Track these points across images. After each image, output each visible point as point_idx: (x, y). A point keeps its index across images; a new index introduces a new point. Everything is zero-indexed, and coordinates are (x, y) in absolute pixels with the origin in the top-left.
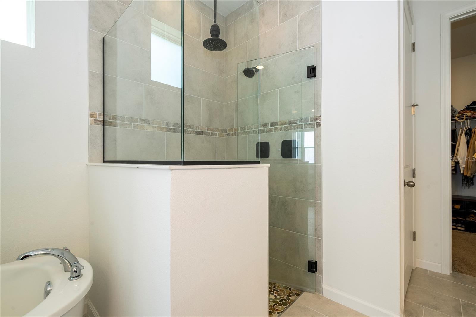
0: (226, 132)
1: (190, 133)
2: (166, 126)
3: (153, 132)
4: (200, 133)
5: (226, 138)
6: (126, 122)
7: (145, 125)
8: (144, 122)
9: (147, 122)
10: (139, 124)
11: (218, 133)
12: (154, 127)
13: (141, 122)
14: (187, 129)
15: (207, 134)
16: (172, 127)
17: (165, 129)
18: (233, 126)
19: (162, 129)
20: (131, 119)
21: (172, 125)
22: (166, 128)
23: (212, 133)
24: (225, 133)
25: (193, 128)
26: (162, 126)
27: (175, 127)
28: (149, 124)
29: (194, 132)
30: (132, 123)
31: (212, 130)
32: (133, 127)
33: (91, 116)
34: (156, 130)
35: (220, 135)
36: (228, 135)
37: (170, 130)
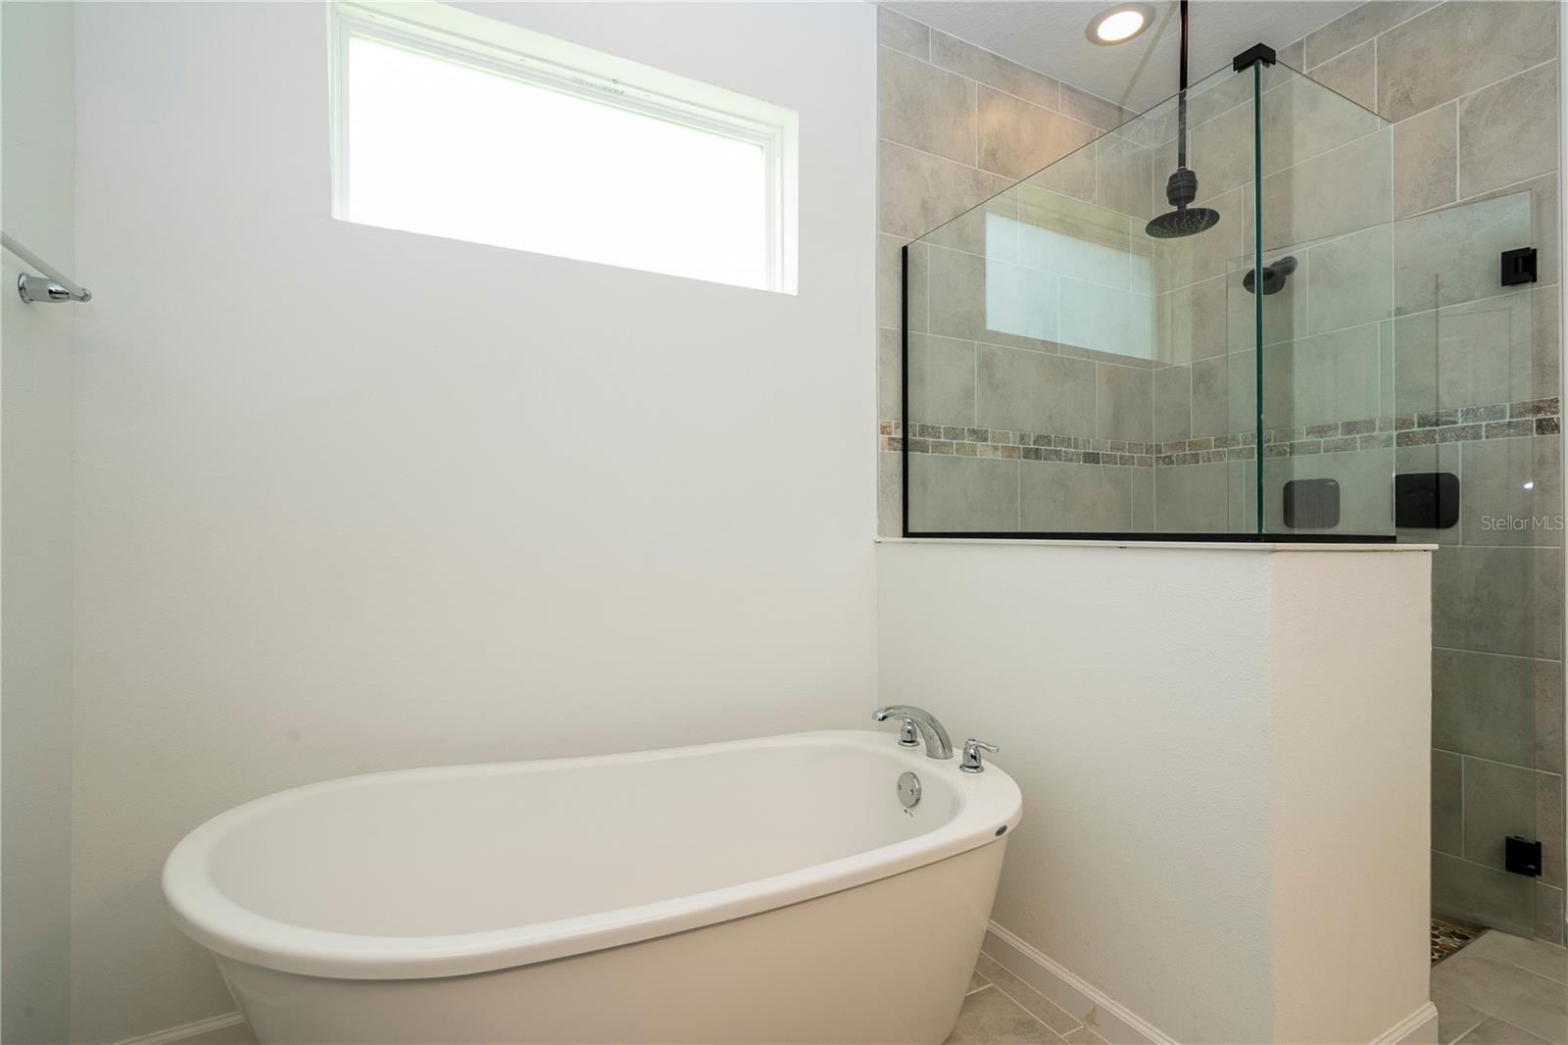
0: (1160, 452)
1: (1071, 460)
2: (1020, 442)
3: (995, 461)
4: (1092, 458)
5: (1157, 470)
6: (942, 440)
7: (979, 444)
8: (975, 436)
9: (980, 435)
10: (966, 441)
11: (1136, 455)
12: (996, 449)
13: (970, 438)
14: (1063, 449)
15: (1111, 459)
16: (1032, 446)
17: (1017, 451)
18: (1186, 434)
19: (1010, 451)
20: (953, 433)
21: (1032, 439)
22: (1019, 448)
23: (1121, 457)
24: (1154, 456)
25: (1076, 447)
26: (1011, 445)
27: (1038, 444)
28: (986, 440)
29: (1078, 454)
30: (955, 442)
31: (1122, 449)
32: (957, 449)
33: (884, 429)
34: (999, 456)
35: (1141, 462)
36: (1168, 460)
37: (1027, 453)
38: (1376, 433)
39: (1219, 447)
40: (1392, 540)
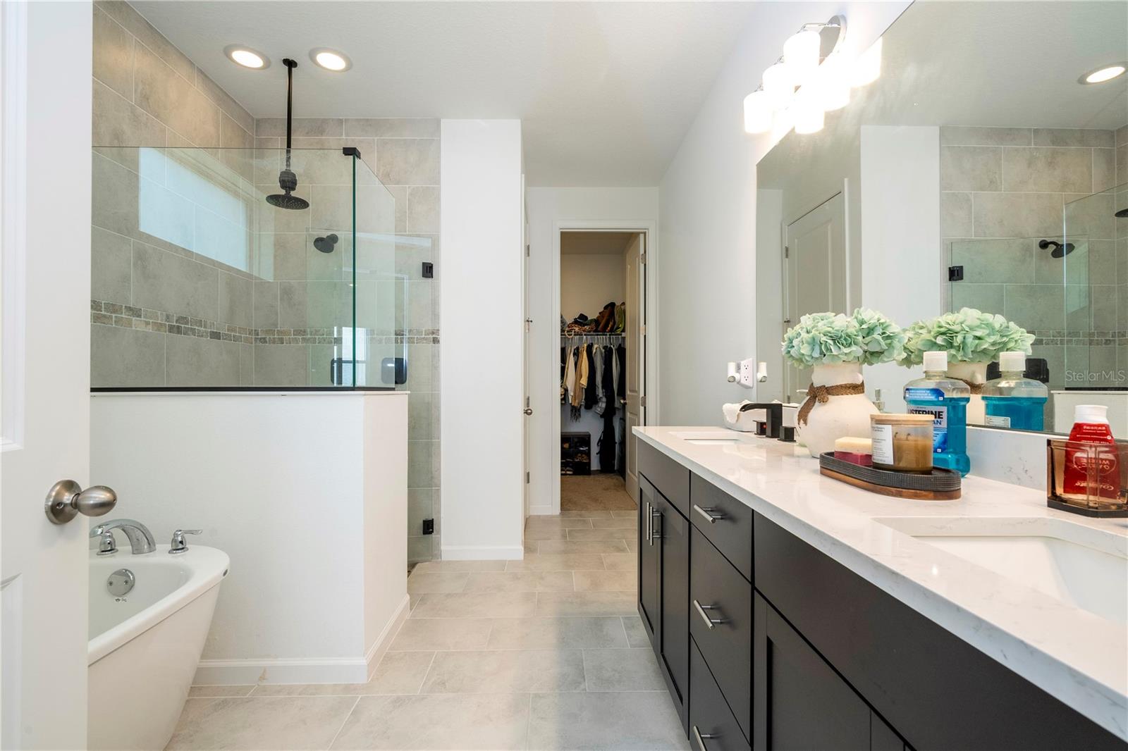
0: (258, 335)
1: (202, 336)
2: (166, 320)
3: (146, 332)
4: (215, 335)
5: (256, 346)
6: (103, 313)
7: (134, 318)
8: (131, 312)
9: (135, 312)
10: (123, 316)
11: (243, 335)
12: (147, 323)
13: (127, 313)
14: (197, 328)
15: (228, 337)
16: (175, 324)
17: (164, 327)
18: (276, 325)
19: (159, 326)
20: (113, 308)
21: (175, 318)
22: (165, 325)
23: (234, 336)
24: (254, 337)
25: (205, 327)
26: (159, 322)
27: (179, 323)
28: (140, 316)
29: (207, 332)
30: (114, 315)
31: (235, 331)
32: (115, 322)
34: (149, 329)
35: (247, 340)
36: (264, 340)
37: (171, 329)
38: (375, 336)
39: (296, 335)
40: (393, 389)
